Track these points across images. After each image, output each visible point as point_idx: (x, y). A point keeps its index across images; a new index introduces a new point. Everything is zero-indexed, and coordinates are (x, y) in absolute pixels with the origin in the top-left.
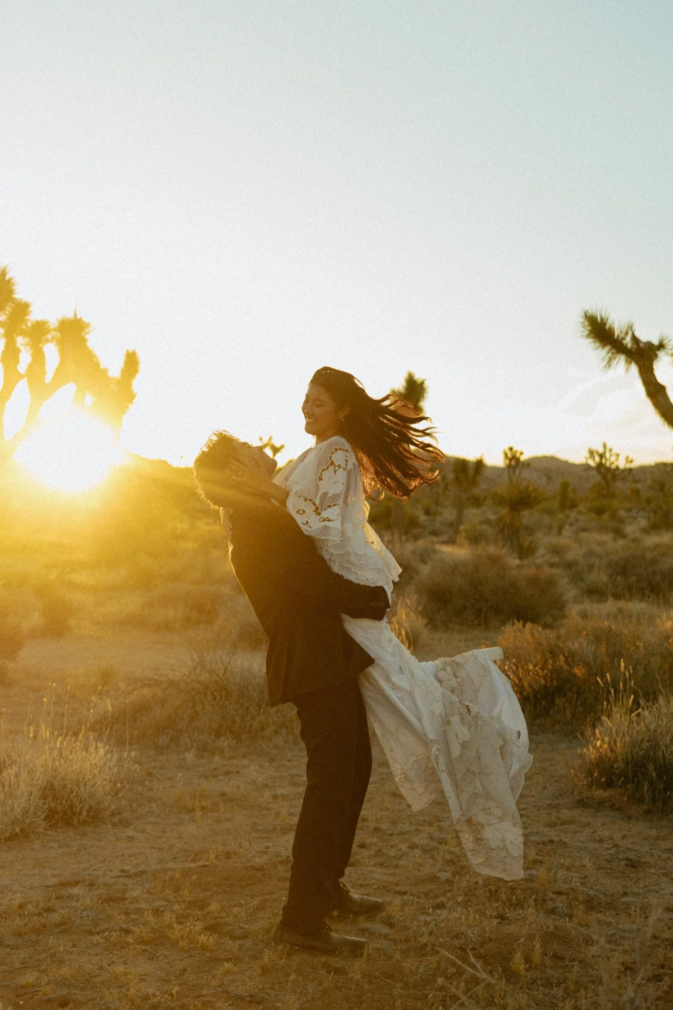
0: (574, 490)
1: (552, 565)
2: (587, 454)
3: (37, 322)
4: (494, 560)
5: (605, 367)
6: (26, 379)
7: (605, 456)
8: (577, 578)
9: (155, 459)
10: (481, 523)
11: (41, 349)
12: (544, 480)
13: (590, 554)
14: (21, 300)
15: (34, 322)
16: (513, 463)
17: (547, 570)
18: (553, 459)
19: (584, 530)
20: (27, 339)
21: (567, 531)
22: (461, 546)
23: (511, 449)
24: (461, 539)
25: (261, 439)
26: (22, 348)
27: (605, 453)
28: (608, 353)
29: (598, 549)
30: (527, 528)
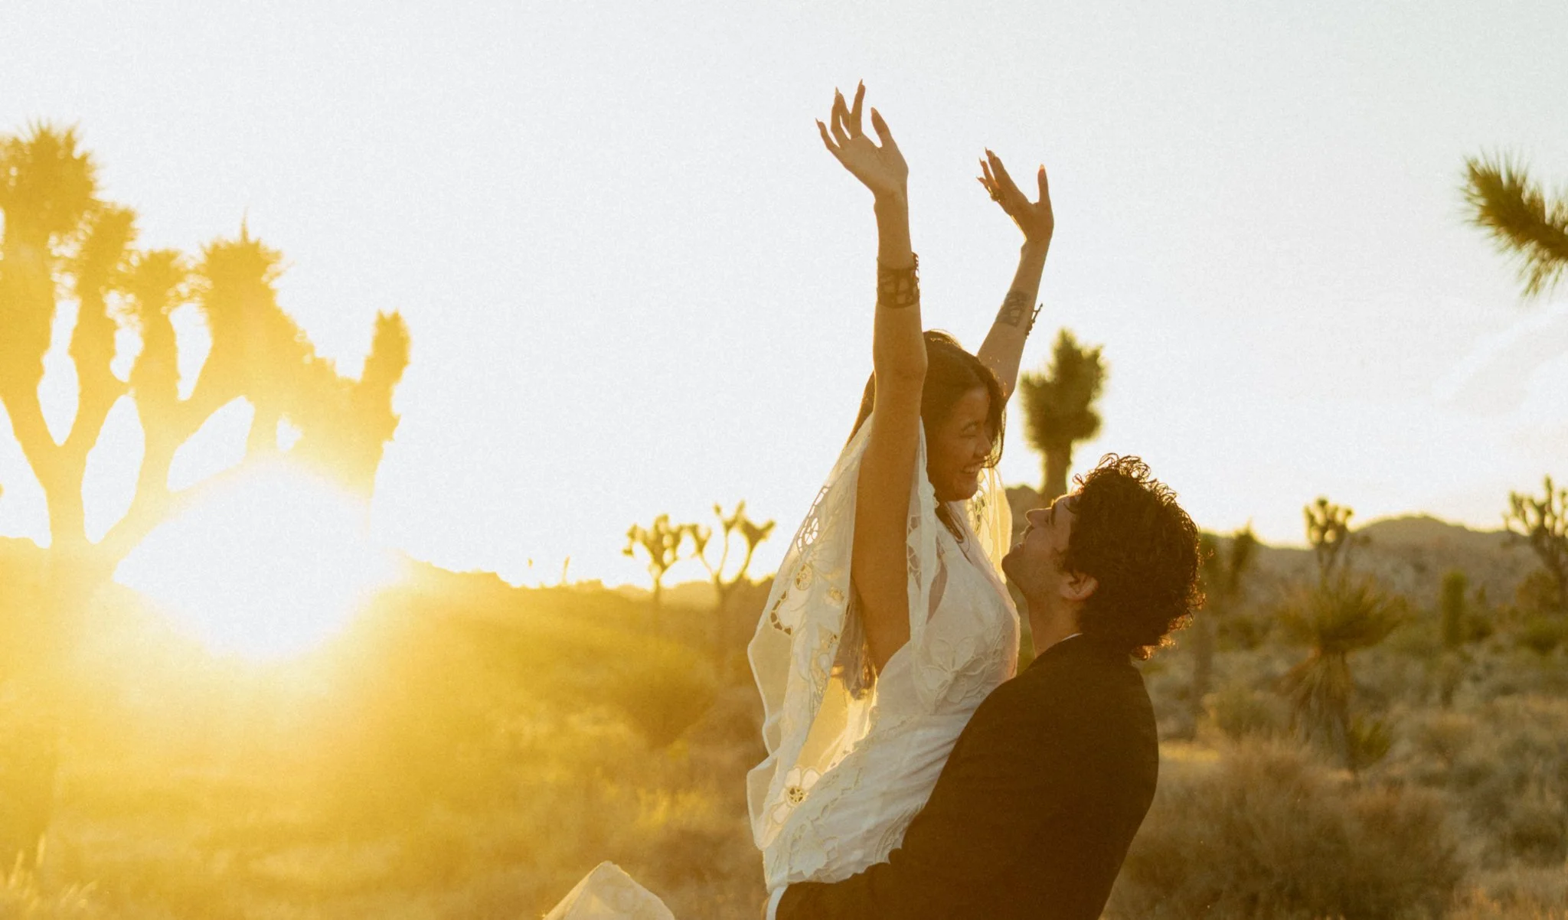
0: (1481, 597)
1: (1429, 780)
2: (1508, 507)
3: (154, 256)
4: (1281, 775)
5: (1527, 291)
6: (132, 392)
7: (1550, 509)
8: (1491, 810)
9: (469, 571)
10: (1255, 686)
11: (165, 318)
12: (1409, 575)
13: (1522, 747)
14: (113, 204)
15: (146, 256)
16: (1330, 536)
17: (1413, 795)
18: (1426, 523)
19: (1507, 690)
20: (131, 298)
21: (1468, 695)
22: (1206, 745)
23: (1323, 504)
24: (1207, 726)
25: (718, 510)
26: (120, 319)
27: (1550, 500)
28: (1530, 260)
29: (1541, 736)
30: (1366, 693)
